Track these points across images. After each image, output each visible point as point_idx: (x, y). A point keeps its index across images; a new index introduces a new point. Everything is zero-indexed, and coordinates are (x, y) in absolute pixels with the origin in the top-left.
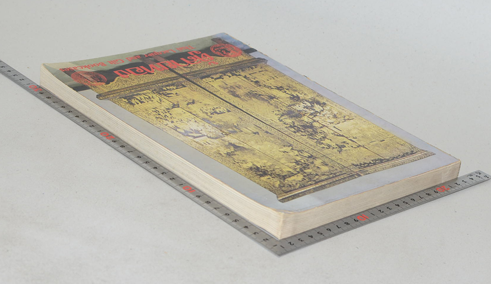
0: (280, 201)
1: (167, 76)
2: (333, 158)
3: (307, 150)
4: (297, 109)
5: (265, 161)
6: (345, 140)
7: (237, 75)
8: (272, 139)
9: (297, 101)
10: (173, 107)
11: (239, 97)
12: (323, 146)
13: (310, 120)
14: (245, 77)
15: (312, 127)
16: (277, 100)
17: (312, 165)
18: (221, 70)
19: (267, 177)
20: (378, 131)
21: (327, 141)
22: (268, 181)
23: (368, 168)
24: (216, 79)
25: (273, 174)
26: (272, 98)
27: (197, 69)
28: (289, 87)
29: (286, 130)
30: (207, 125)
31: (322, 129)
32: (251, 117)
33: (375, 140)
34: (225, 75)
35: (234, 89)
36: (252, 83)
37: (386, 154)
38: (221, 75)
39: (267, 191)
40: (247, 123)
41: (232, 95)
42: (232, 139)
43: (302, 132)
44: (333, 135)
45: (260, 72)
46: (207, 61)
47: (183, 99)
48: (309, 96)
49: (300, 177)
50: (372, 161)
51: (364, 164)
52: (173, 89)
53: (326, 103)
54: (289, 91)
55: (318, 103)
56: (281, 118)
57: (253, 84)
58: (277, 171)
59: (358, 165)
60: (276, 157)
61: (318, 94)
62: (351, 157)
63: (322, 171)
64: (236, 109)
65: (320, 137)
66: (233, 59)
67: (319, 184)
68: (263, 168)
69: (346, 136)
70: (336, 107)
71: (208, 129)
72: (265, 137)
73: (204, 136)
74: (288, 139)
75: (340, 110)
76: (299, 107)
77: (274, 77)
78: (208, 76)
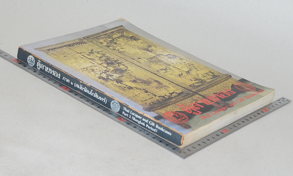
0: (123, 26)
1: (204, 92)
2: (96, 46)
3: (111, 50)
4: (117, 75)
5: (132, 43)
6: (88, 57)
7: (161, 96)
8: (130, 55)
9: (118, 80)
10: (188, 71)
11: (155, 80)
12: (101, 53)
13: (108, 67)
14: (155, 96)
15: (108, 64)
16: (130, 79)
17: (108, 42)
18: (173, 100)
19: (130, 36)
20: (66, 62)
21: (99, 56)
22: (129, 34)
23: (78, 42)
24: (173, 93)
25: (127, 38)
26: (134, 81)
27: (189, 99)
28: (124, 89)
29: (123, 61)
30: (167, 62)
31: (102, 62)
32: (144, 68)
33: (70, 57)
34: (169, 96)
35: (159, 86)
36: (150, 91)
37: (65, 49)
38: (172, 96)
39: (129, 30)
40: (145, 64)
41: (159, 82)
42: (151, 55)
43: (114, 60)
44: (95, 59)
45: (146, 100)
46: (185, 107)
47: (187, 77)
48: (110, 83)
49: (114, 36)
50: (74, 45)
51: (80, 44)
52: (195, 83)
53: (98, 79)
54: (124, 86)
55: (104, 79)
56: (126, 68)
57: (148, 90)
58: (125, 39)
59: (83, 43)
60: (126, 46)
61: (104, 85)
62: (86, 48)
63: (103, 39)
64: (154, 73)
65: (103, 58)
66: (168, 110)
67: (105, 33)
68: (132, 40)
69: (87, 59)
70: (92, 76)
71: (165, 59)
72: (134, 56)
73: (165, 56)
74: (121, 56)
75: (89, 74)
76: (116, 76)
77: (136, 96)
78: (179, 94)
